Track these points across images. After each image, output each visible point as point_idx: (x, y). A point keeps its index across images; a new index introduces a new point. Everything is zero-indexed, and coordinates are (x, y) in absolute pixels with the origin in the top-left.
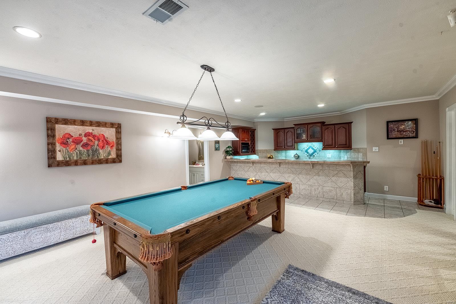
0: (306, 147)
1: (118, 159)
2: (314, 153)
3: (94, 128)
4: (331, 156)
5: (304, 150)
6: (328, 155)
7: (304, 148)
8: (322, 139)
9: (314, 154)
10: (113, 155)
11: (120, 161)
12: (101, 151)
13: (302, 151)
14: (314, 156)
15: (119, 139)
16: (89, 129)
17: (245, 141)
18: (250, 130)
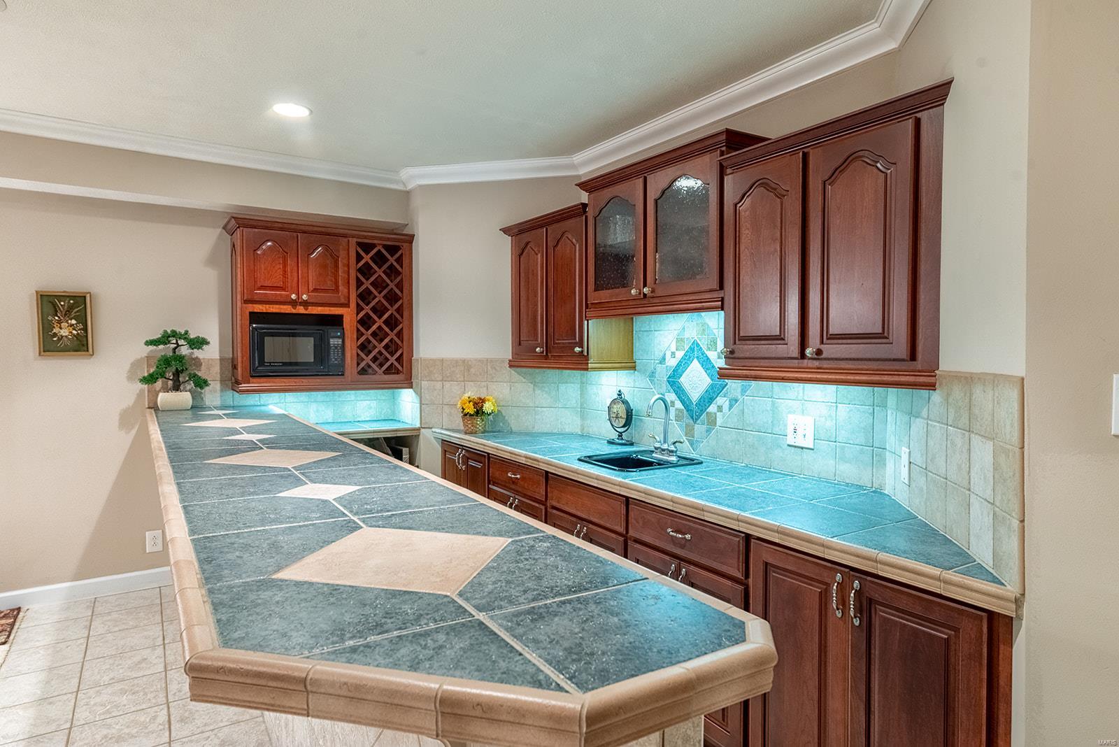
0: (673, 348)
2: (711, 400)
4: (810, 437)
5: (663, 373)
6: (792, 420)
7: (664, 358)
8: (721, 287)
9: (712, 408)
13: (652, 375)
14: (712, 422)
17: (290, 307)
18: (355, 240)
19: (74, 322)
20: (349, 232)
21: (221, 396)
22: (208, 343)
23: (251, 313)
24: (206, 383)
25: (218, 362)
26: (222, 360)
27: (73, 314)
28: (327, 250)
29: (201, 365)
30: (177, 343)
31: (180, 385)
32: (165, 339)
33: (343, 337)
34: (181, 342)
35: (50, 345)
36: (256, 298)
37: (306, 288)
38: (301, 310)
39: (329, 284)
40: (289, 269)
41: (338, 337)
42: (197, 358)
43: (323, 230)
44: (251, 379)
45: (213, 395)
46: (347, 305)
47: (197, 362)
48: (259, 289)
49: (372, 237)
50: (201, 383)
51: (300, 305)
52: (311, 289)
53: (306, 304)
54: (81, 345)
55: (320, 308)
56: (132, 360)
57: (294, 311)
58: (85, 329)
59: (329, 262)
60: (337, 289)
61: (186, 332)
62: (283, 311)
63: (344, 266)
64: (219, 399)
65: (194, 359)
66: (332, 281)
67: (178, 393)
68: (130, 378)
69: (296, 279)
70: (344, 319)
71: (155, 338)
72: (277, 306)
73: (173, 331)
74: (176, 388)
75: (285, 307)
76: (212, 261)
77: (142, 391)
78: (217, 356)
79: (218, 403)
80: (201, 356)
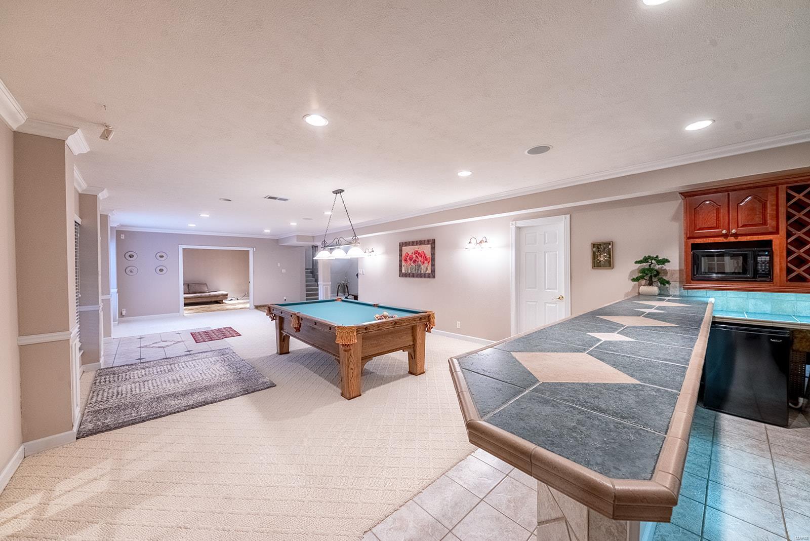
1: (432, 275)
3: (418, 246)
10: (429, 271)
11: (434, 277)
12: (422, 266)
15: (433, 254)
16: (416, 248)
17: (723, 238)
18: (785, 185)
19: (605, 254)
20: (778, 182)
21: (680, 290)
22: (669, 262)
23: (692, 244)
24: (668, 283)
25: (678, 272)
26: (680, 270)
27: (605, 251)
28: (755, 198)
29: (667, 273)
30: (651, 262)
31: (652, 283)
32: (645, 260)
33: (771, 255)
34: (653, 261)
35: (597, 264)
36: (695, 235)
37: (736, 225)
38: (732, 239)
39: (758, 220)
40: (721, 215)
41: (767, 255)
42: (665, 269)
43: (752, 185)
44: (692, 281)
45: (675, 289)
46: (777, 232)
47: (666, 272)
48: (698, 230)
49: (802, 180)
50: (664, 282)
51: (731, 236)
52: (740, 225)
53: (736, 235)
54: (609, 264)
55: (749, 237)
56: (630, 271)
57: (725, 240)
58: (610, 257)
59: (758, 206)
60: (765, 223)
61: (657, 257)
62: (716, 241)
63: (772, 205)
64: (678, 291)
65: (663, 270)
66: (760, 218)
67: (651, 287)
68: (629, 279)
69: (727, 220)
70: (773, 242)
71: (639, 260)
72: (712, 239)
73: (649, 256)
74: (651, 284)
75: (718, 239)
76: (675, 218)
77: (635, 285)
78: (678, 268)
79: (678, 293)
80: (667, 269)
